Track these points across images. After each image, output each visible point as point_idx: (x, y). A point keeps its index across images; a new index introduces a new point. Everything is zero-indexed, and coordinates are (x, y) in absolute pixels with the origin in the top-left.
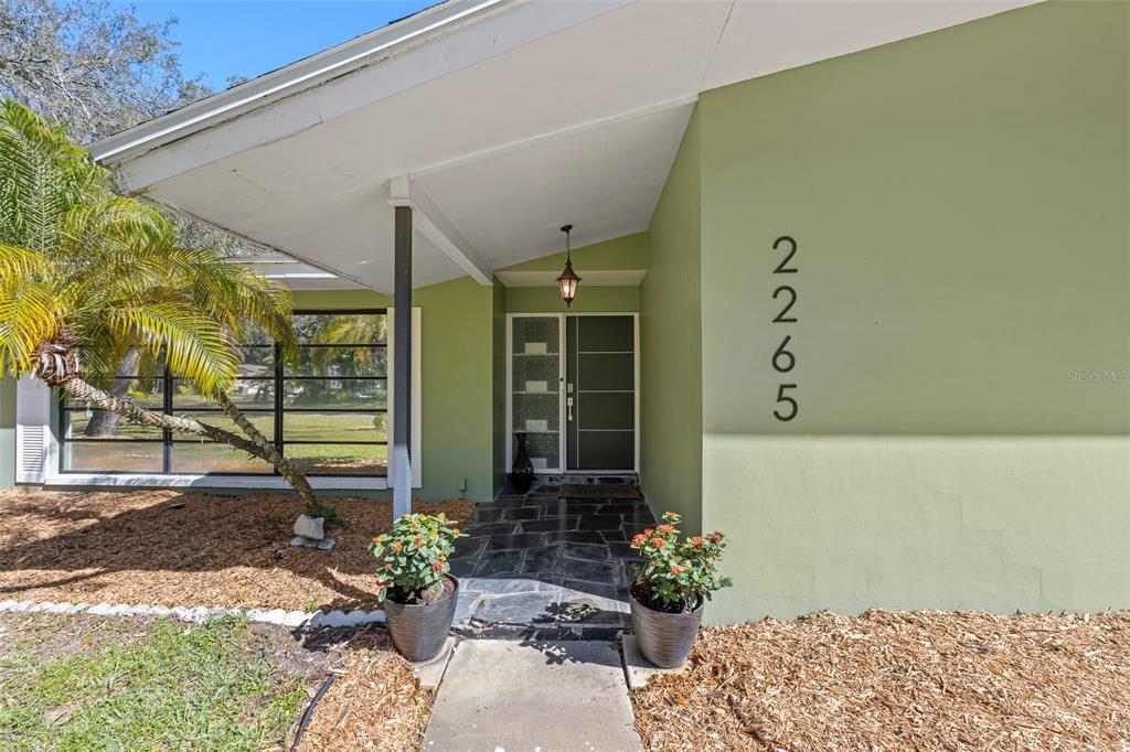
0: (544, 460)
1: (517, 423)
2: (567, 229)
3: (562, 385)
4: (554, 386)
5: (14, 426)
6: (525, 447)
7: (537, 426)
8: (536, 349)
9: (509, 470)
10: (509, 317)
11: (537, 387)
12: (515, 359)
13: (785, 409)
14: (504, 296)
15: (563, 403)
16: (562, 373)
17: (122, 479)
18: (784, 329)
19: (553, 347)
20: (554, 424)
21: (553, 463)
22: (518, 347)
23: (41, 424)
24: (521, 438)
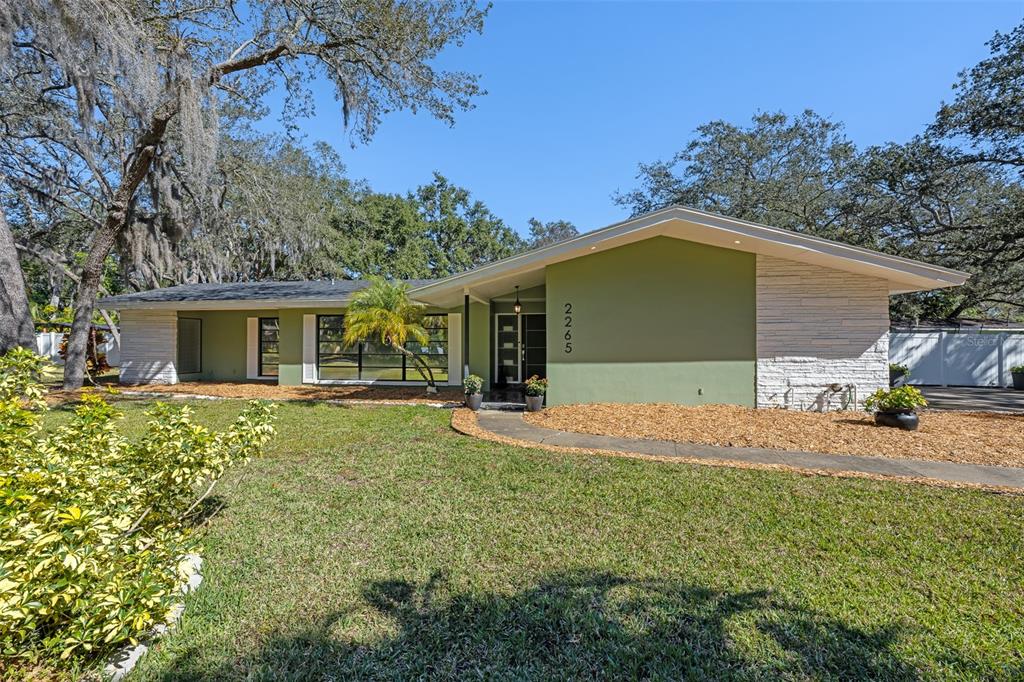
0: (511, 378)
1: (500, 361)
2: (517, 287)
3: (519, 345)
4: (516, 345)
5: (301, 364)
6: (505, 372)
7: (509, 363)
8: (508, 329)
9: (496, 381)
10: (497, 315)
11: (508, 346)
12: (499, 334)
13: (568, 349)
14: (494, 306)
15: (520, 353)
16: (520, 339)
17: (346, 382)
18: (568, 329)
19: (516, 328)
20: (516, 362)
21: (516, 379)
22: (500, 328)
23: (312, 363)
24: (501, 367)
